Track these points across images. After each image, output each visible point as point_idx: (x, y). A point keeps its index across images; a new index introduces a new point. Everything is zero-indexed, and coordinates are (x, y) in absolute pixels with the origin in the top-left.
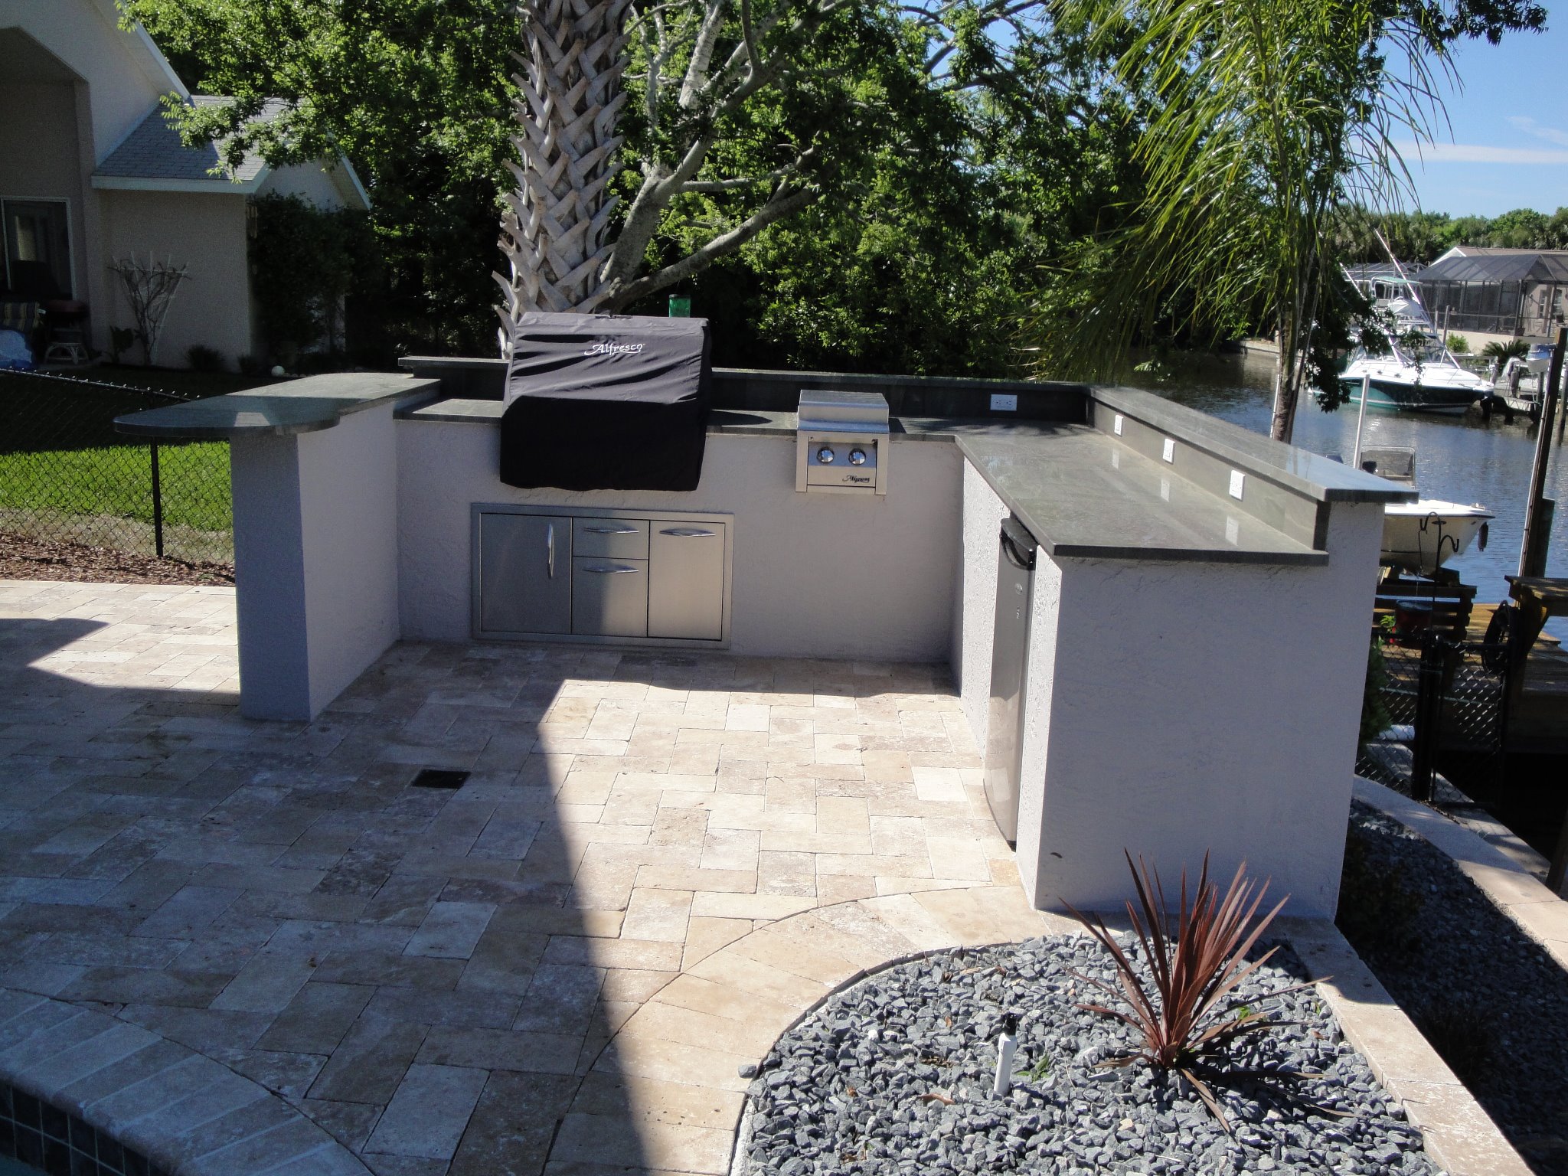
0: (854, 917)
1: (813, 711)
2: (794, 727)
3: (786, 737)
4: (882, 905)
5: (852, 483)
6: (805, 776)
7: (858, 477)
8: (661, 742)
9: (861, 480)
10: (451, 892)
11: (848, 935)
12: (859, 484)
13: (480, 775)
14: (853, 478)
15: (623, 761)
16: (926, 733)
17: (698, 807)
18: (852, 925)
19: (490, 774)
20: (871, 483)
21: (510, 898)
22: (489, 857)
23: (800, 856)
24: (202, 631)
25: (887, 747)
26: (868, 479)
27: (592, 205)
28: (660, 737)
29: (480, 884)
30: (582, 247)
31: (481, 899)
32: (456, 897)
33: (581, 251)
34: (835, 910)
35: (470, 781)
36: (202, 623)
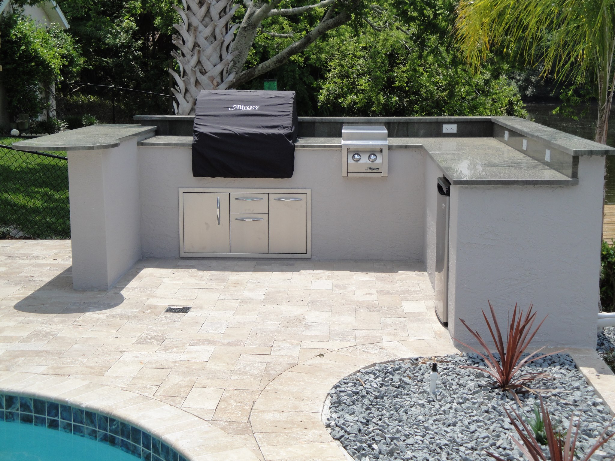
0: (372, 348)
1: (353, 282)
2: (344, 288)
3: (341, 291)
4: (385, 345)
5: (371, 171)
6: (350, 305)
7: (374, 167)
8: (280, 294)
9: (375, 169)
10: (193, 343)
11: (370, 353)
12: (374, 171)
13: (196, 308)
14: (371, 169)
15: (262, 302)
16: (409, 288)
17: (300, 316)
18: (371, 350)
19: (201, 308)
20: (380, 170)
21: (220, 344)
22: (208, 333)
23: (348, 330)
24: (36, 258)
25: (390, 294)
26: (378, 169)
27: (224, 30)
28: (280, 292)
29: (206, 340)
30: (219, 53)
31: (208, 345)
32: (197, 344)
33: (219, 56)
34: (364, 346)
35: (191, 310)
36: (35, 255)
